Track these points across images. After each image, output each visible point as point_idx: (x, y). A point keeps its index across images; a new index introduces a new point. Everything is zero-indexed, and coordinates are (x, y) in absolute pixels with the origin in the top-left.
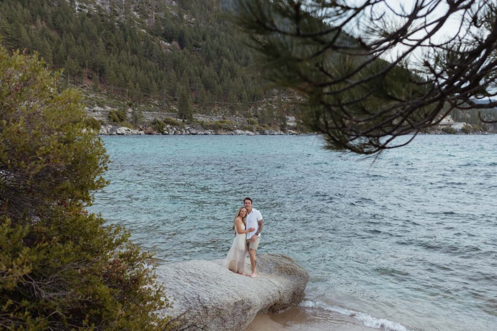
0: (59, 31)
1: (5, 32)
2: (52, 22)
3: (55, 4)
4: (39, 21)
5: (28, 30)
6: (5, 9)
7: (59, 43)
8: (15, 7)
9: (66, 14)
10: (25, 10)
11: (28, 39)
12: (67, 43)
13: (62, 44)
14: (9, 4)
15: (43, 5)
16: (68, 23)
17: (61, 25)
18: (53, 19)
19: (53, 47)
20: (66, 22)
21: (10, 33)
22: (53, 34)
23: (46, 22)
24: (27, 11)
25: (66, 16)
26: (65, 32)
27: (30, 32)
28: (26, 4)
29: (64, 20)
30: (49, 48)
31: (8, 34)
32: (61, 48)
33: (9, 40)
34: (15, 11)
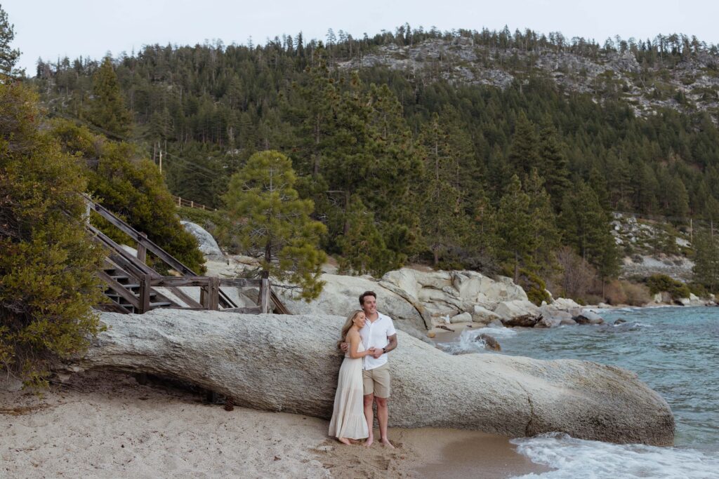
0: (702, 164)
1: (622, 175)
2: (690, 154)
3: (695, 129)
4: (671, 155)
5: (655, 168)
6: (626, 147)
7: (699, 179)
8: (639, 142)
9: (712, 140)
10: (653, 143)
11: (654, 179)
12: (712, 179)
13: (703, 181)
14: (632, 140)
15: (677, 133)
16: (714, 151)
17: (705, 155)
18: (693, 149)
19: (691, 187)
20: (711, 150)
21: (628, 175)
22: (691, 169)
23: (681, 155)
24: (655, 145)
25: (711, 143)
26: (709, 164)
27: (658, 170)
28: (655, 136)
29: (708, 149)
30: (684, 188)
31: (626, 176)
32: (701, 186)
33: (628, 184)
34: (639, 147)
